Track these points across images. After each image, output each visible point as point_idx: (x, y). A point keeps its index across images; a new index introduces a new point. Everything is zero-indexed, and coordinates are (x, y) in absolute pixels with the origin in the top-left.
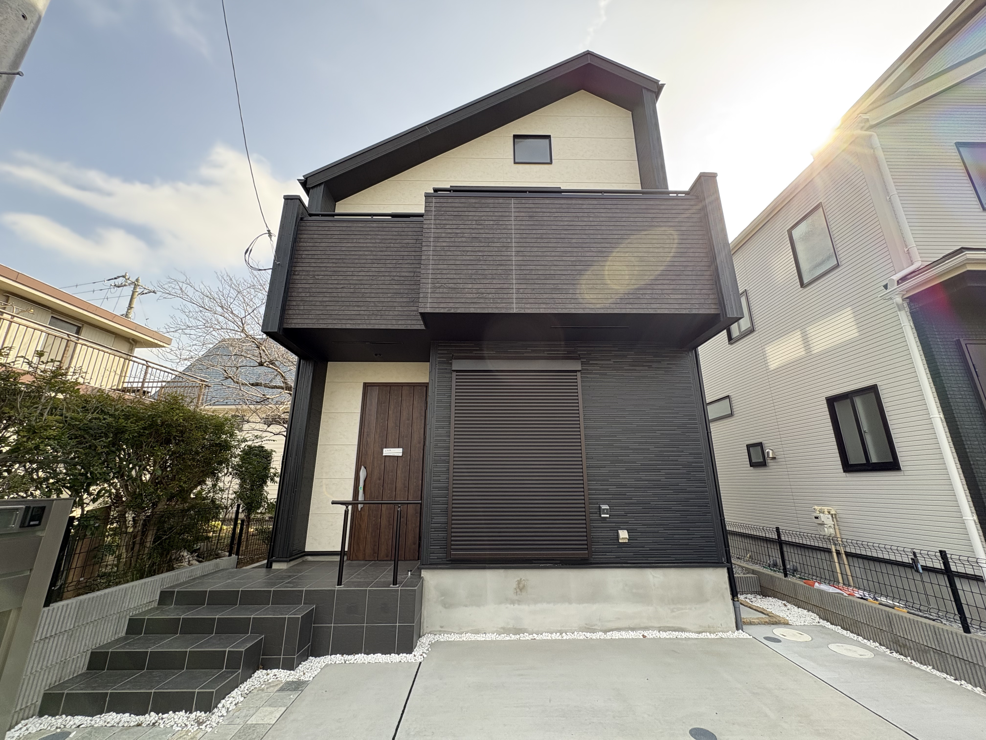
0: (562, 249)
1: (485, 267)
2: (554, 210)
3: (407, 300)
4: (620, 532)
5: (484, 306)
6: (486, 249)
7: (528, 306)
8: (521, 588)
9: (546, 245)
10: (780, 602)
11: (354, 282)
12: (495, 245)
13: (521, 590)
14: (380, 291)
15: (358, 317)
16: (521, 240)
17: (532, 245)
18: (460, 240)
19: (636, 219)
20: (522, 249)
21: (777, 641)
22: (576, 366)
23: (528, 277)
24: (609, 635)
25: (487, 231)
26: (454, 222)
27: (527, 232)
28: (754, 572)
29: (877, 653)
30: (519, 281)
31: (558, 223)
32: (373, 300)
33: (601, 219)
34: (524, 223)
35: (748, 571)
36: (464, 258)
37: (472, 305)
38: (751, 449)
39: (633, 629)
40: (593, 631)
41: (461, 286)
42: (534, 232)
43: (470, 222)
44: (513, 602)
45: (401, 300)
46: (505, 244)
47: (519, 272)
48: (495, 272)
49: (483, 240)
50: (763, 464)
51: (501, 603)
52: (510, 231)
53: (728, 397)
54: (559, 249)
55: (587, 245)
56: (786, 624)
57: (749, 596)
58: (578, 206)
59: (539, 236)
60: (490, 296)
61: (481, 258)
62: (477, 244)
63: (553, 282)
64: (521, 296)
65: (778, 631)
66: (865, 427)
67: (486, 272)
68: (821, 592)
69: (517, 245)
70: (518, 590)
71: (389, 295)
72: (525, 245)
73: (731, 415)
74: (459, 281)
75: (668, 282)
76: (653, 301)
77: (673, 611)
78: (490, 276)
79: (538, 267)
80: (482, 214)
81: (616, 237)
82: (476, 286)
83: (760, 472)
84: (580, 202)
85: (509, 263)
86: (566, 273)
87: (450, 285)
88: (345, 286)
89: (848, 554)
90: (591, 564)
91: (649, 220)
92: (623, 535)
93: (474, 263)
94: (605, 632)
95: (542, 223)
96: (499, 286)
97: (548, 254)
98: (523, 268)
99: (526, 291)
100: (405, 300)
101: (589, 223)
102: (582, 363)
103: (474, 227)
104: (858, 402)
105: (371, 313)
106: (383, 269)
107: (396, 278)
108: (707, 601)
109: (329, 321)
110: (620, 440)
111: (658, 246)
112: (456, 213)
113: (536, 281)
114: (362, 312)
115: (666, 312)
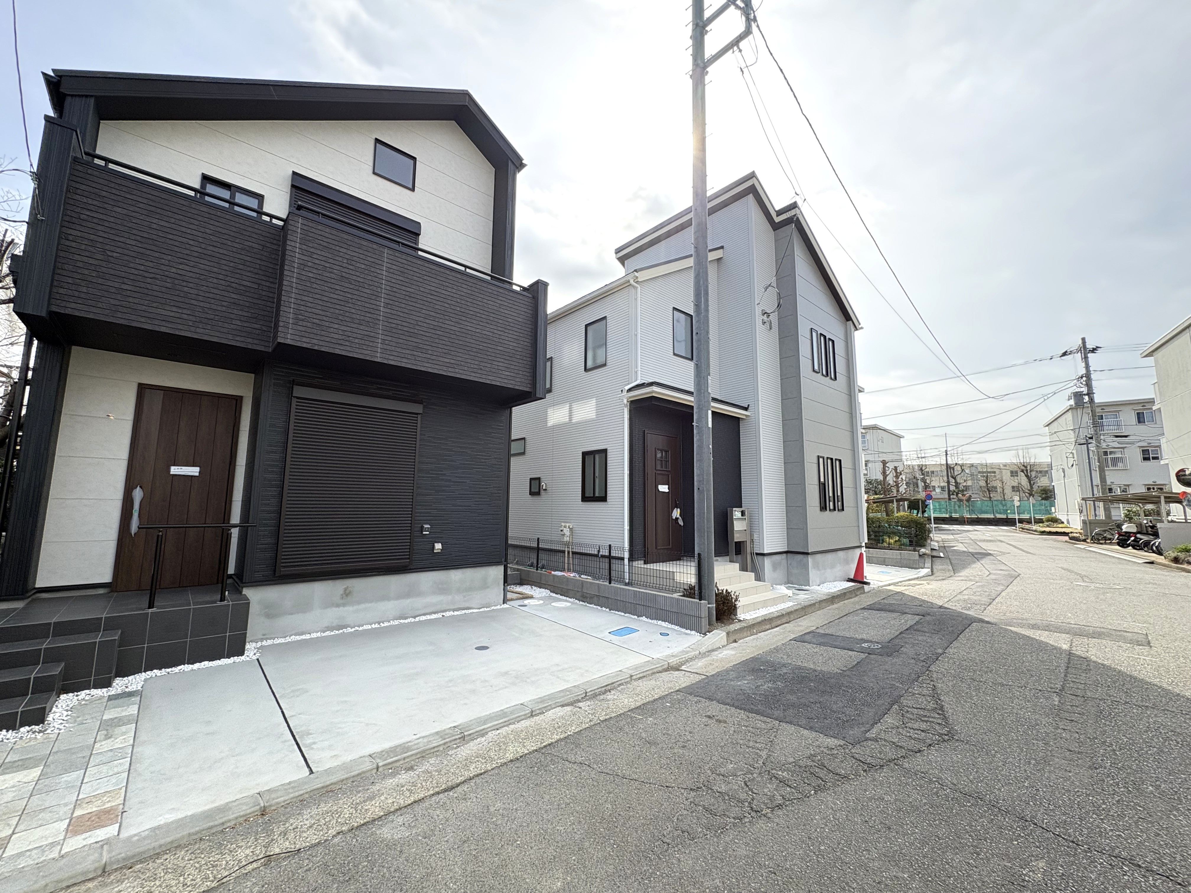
0: (427, 312)
1: (353, 311)
2: (424, 273)
3: (249, 315)
4: (436, 545)
5: (349, 349)
6: (356, 292)
7: (391, 358)
8: (347, 593)
9: (414, 304)
10: (529, 587)
11: (173, 275)
12: (365, 290)
13: (347, 595)
14: (211, 295)
15: (179, 321)
16: (391, 293)
17: (400, 300)
18: (328, 275)
19: (489, 302)
20: (391, 302)
21: (525, 606)
22: (418, 408)
23: (394, 331)
24: (417, 619)
25: (358, 274)
26: (323, 253)
27: (397, 286)
28: (518, 570)
29: (572, 603)
30: (385, 333)
31: (425, 286)
32: (202, 304)
33: (463, 294)
34: (395, 276)
35: (515, 570)
36: (332, 295)
37: (337, 346)
38: (532, 482)
39: (435, 613)
40: (406, 618)
41: (327, 324)
42: (404, 288)
43: (340, 259)
44: (338, 606)
45: (240, 313)
46: (375, 293)
47: (386, 324)
48: (362, 318)
49: (353, 282)
50: (538, 494)
51: (326, 607)
52: (381, 281)
53: (524, 439)
54: (424, 311)
55: (448, 314)
56: (531, 597)
57: (512, 586)
58: (445, 275)
59: (407, 293)
60: (356, 341)
61: (350, 301)
62: (347, 285)
63: (415, 340)
64: (386, 347)
65: (526, 602)
66: (597, 474)
67: (354, 316)
68: (554, 575)
69: (386, 296)
70: (344, 595)
71: (225, 304)
72: (394, 298)
73: (523, 453)
74: (324, 318)
75: (503, 360)
76: (490, 374)
77: (465, 597)
78: (357, 321)
79: (405, 324)
80: (355, 254)
81: (472, 313)
82: (343, 328)
83: (536, 498)
84: (448, 272)
85: (377, 312)
86: (427, 334)
87: (315, 321)
88: (159, 277)
89: (573, 553)
90: (410, 569)
91: (497, 305)
92: (438, 546)
93: (342, 303)
94: (415, 617)
95: (412, 282)
96: (366, 333)
97: (414, 313)
98: (390, 320)
99: (391, 343)
100: (246, 314)
101: (452, 294)
102: (424, 407)
103: (345, 265)
104: (597, 457)
105: (198, 319)
106: (215, 270)
107: (234, 285)
108: (488, 587)
109: (133, 317)
110: (444, 475)
111: (501, 329)
112: (325, 244)
113: (402, 337)
114: (185, 316)
115: (498, 384)
